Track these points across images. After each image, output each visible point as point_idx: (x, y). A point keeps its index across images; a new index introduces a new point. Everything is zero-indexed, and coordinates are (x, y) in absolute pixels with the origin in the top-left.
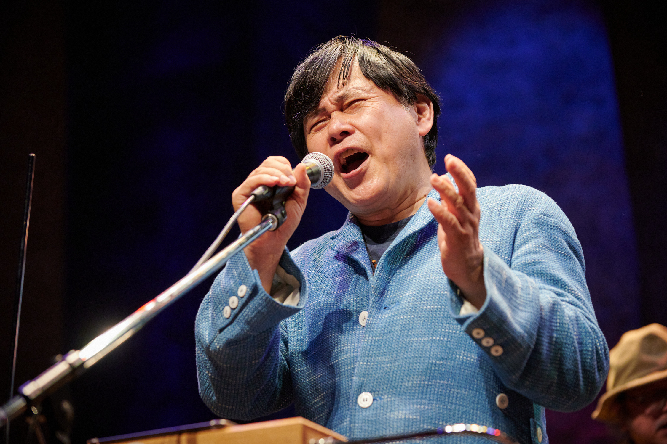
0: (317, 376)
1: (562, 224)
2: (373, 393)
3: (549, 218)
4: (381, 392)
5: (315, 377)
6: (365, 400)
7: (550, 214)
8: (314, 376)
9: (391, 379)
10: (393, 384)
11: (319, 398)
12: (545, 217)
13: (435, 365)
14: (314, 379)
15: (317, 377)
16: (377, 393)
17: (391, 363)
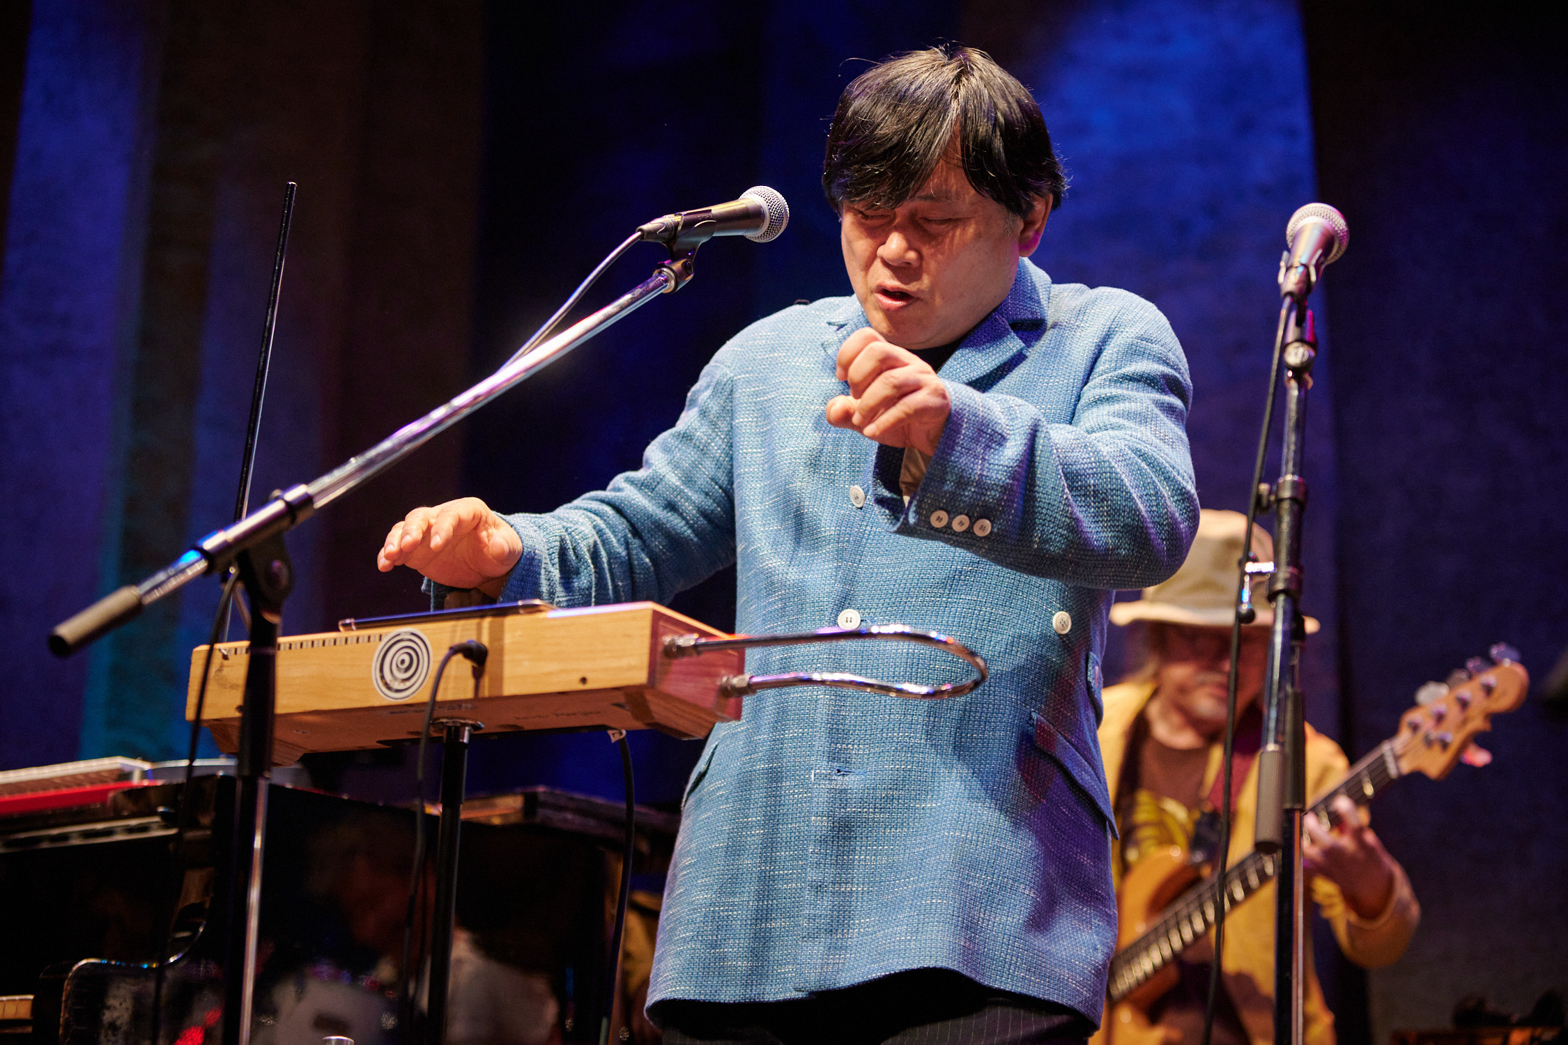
0: (776, 562)
1: (1170, 354)
2: (862, 610)
3: (1150, 344)
4: (873, 610)
5: (771, 564)
6: (849, 620)
7: (1152, 338)
8: (771, 562)
9: (890, 592)
10: (893, 600)
11: (775, 597)
12: (1144, 342)
13: (961, 572)
14: (770, 565)
15: (774, 564)
16: (868, 610)
17: (894, 568)
